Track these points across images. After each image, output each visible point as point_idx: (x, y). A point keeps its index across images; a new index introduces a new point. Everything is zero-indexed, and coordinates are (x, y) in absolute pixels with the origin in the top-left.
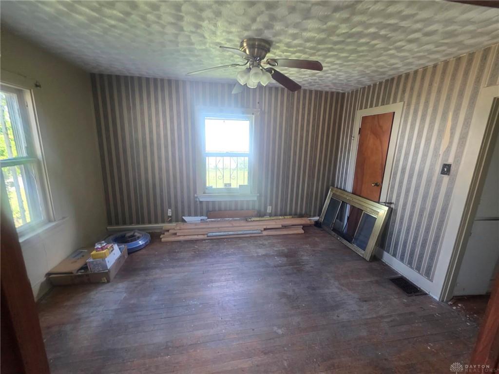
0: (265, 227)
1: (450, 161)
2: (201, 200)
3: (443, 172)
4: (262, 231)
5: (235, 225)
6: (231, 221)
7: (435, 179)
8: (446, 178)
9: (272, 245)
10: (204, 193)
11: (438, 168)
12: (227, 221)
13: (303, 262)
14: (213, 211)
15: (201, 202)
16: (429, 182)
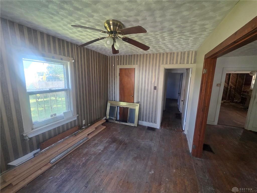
0: (88, 134)
1: (156, 85)
2: (30, 136)
3: (154, 89)
4: (87, 137)
5: (69, 142)
6: (63, 141)
7: (152, 91)
8: (155, 91)
9: (101, 142)
10: (32, 129)
11: (153, 88)
12: (60, 143)
13: (122, 140)
14: (44, 141)
15: (31, 139)
16: (151, 92)
